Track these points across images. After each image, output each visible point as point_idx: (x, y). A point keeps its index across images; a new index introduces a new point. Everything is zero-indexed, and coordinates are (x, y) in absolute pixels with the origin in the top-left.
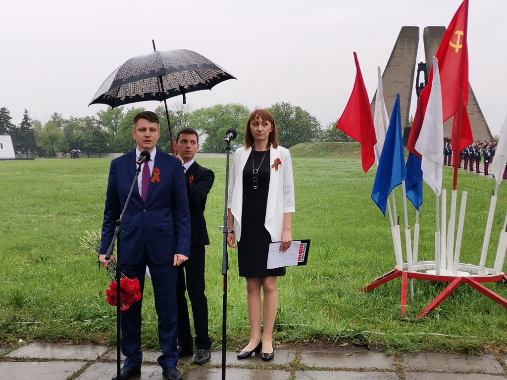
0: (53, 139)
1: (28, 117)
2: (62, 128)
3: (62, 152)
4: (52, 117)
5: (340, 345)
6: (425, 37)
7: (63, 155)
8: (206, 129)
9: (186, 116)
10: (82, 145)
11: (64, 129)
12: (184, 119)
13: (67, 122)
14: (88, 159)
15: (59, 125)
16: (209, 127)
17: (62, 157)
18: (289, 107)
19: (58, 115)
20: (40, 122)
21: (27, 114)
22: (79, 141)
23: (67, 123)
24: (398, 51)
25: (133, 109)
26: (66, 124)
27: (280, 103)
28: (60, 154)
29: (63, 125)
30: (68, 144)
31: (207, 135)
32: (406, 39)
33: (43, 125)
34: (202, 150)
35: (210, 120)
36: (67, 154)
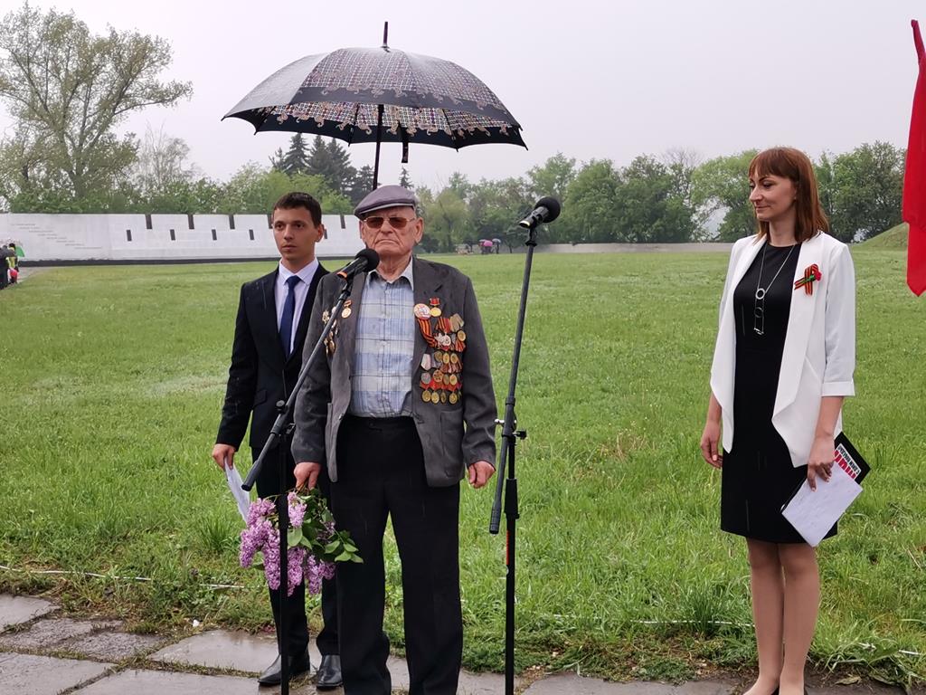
0: (450, 221)
1: (408, 181)
2: (467, 201)
3: (465, 242)
4: (451, 182)
5: (842, 681)
7: (467, 248)
8: (726, 197)
9: (689, 174)
10: (500, 229)
11: (471, 203)
12: (685, 179)
13: (476, 188)
14: (510, 255)
15: (462, 196)
16: (731, 193)
17: (466, 251)
18: (890, 152)
19: (461, 177)
20: (430, 191)
21: (407, 176)
22: (494, 223)
23: (476, 191)
25: (592, 162)
26: (473, 193)
27: (872, 144)
28: (462, 247)
29: (467, 194)
30: (476, 229)
31: (728, 209)
33: (434, 196)
34: (717, 237)
35: (734, 179)
36: (474, 247)
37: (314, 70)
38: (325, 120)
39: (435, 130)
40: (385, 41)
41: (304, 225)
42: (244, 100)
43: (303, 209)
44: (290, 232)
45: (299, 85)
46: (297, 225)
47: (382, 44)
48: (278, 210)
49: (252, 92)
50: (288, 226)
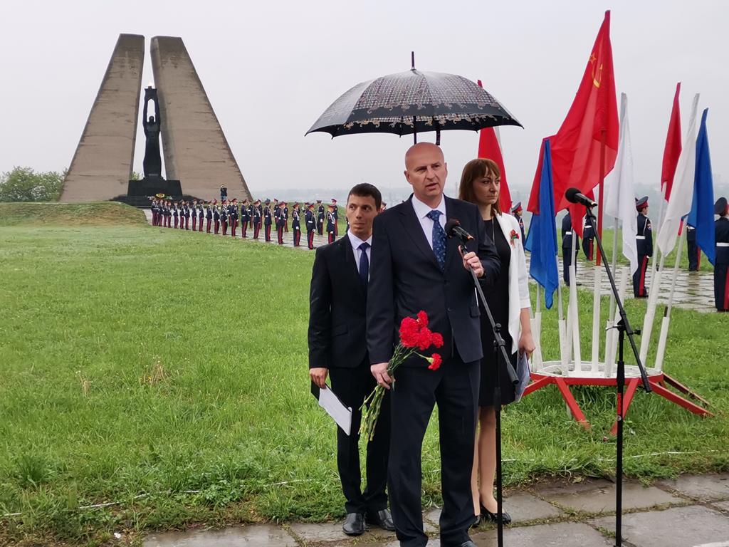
6: (153, 52)
24: (116, 68)
32: (127, 53)
37: (362, 96)
38: (380, 123)
39: (459, 119)
40: (413, 65)
41: (370, 208)
42: (319, 120)
43: (370, 197)
44: (360, 213)
45: (351, 109)
46: (364, 208)
47: (411, 67)
48: (353, 195)
49: (324, 113)
50: (359, 208)
